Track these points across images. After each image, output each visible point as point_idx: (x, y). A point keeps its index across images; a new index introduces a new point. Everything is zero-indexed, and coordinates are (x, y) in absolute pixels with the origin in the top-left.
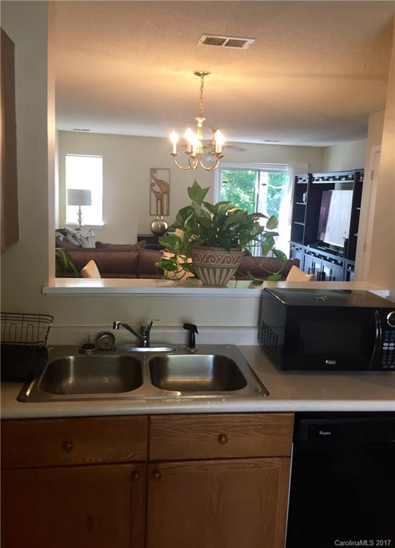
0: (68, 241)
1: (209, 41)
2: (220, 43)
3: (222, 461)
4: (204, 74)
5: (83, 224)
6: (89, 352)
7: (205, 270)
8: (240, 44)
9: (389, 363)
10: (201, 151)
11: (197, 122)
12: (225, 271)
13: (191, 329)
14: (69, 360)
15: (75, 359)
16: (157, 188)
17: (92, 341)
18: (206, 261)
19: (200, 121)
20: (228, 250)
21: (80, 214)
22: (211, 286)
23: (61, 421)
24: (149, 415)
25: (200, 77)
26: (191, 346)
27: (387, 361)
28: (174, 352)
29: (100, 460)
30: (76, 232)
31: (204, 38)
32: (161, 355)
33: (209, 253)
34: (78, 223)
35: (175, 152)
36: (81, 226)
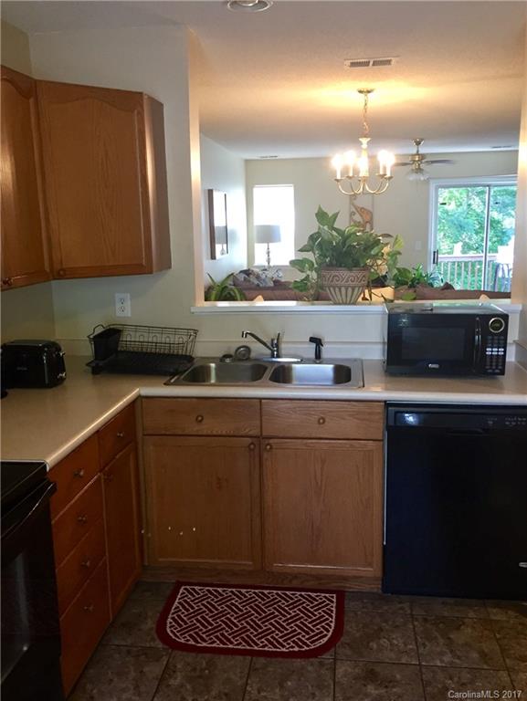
0: (249, 281)
1: (353, 65)
2: (367, 64)
3: (322, 441)
4: (369, 92)
5: (271, 264)
6: (228, 360)
7: (331, 289)
8: (389, 62)
9: (494, 367)
10: (367, 175)
11: (361, 143)
12: (350, 289)
13: (317, 342)
14: (210, 367)
15: (216, 365)
16: (357, 218)
17: (232, 352)
18: (332, 281)
19: (364, 141)
20: (351, 270)
21: (268, 253)
22: (339, 304)
23: (194, 400)
24: (260, 399)
25: (362, 95)
26: (318, 358)
27: (491, 365)
28: (302, 362)
29: (224, 433)
30: (260, 273)
31: (348, 63)
32: (286, 365)
33: (334, 273)
34: (267, 264)
35: (339, 177)
36: (270, 267)
